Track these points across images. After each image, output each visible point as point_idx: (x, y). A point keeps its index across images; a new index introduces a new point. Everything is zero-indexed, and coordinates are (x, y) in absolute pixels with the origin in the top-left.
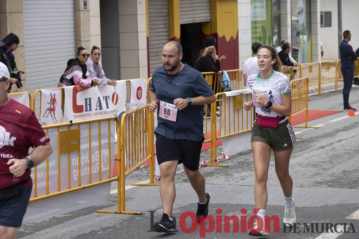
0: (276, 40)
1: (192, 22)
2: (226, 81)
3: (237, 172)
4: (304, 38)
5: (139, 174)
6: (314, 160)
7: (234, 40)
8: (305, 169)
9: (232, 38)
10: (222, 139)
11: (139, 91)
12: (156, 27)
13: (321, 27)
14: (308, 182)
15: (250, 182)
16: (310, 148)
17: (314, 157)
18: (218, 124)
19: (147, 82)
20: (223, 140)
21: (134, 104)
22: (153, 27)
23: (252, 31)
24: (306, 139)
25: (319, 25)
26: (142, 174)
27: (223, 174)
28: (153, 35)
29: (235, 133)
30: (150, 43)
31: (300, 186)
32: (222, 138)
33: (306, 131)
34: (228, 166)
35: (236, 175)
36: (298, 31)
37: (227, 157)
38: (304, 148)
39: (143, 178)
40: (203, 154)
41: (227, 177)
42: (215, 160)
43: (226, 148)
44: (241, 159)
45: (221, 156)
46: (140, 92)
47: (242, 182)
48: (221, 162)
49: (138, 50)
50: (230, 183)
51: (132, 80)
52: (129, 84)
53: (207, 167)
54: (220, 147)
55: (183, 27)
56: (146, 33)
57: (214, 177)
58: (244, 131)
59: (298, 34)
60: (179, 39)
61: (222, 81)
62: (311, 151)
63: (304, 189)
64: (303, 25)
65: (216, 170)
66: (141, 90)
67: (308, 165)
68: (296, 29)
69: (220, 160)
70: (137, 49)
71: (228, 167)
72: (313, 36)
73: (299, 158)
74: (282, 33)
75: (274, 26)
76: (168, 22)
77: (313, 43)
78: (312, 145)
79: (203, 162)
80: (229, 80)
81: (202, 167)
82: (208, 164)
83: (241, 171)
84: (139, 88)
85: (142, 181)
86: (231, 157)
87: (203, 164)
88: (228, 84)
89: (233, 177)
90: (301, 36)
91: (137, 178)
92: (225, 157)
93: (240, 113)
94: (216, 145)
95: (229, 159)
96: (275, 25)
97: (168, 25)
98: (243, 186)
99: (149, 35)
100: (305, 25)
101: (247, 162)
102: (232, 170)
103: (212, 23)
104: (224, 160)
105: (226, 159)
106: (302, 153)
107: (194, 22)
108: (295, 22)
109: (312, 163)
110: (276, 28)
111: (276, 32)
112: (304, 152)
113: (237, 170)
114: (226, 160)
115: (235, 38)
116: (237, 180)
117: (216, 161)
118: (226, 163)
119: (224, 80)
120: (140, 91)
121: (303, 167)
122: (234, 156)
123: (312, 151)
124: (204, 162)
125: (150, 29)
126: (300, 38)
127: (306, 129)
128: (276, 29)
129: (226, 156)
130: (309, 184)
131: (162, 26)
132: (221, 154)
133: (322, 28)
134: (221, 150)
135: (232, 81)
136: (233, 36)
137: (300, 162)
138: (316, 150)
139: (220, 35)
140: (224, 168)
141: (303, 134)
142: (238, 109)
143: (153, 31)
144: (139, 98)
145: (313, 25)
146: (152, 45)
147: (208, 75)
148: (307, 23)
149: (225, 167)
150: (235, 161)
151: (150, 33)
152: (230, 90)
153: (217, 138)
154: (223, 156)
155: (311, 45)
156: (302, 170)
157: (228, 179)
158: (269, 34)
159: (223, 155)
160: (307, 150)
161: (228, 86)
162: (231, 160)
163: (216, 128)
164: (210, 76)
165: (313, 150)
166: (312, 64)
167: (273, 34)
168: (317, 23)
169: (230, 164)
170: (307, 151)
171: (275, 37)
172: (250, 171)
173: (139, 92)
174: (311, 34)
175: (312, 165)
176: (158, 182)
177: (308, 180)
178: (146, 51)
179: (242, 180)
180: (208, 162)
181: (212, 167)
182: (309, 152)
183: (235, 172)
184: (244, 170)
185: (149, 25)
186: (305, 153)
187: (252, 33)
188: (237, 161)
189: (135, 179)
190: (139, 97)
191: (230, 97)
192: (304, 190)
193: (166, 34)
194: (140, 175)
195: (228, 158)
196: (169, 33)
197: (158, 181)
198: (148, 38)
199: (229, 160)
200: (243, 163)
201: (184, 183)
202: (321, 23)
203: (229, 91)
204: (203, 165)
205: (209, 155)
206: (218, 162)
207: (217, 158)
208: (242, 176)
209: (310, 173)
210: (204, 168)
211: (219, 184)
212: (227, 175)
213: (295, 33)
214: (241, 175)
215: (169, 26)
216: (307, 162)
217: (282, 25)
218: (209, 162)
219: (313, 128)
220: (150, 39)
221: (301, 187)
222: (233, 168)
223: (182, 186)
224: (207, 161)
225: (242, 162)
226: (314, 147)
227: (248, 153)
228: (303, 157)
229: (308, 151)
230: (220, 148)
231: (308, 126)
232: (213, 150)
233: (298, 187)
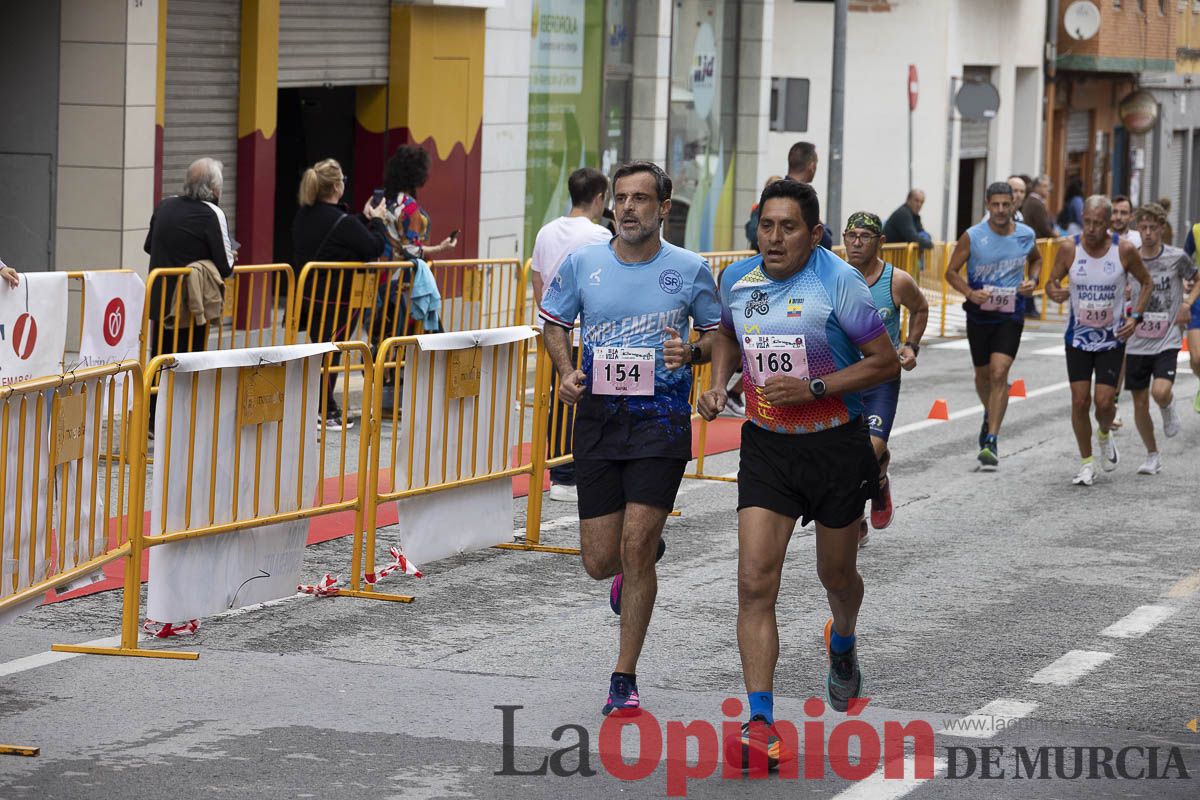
0: (612, 166)
1: (319, 84)
2: (426, 296)
3: (442, 622)
4: (710, 164)
5: (91, 612)
6: (719, 592)
7: (466, 156)
8: (683, 623)
9: (459, 146)
10: (398, 501)
11: (113, 314)
12: (191, 91)
13: (772, 129)
14: (691, 670)
15: (487, 659)
16: (706, 552)
17: (718, 584)
18: (385, 447)
19: (144, 285)
20: (402, 504)
21: (94, 358)
22: (181, 93)
23: (529, 128)
24: (695, 518)
25: (764, 121)
26: (103, 613)
27: (391, 628)
28: (176, 118)
29: (444, 482)
30: (167, 147)
31: (662, 684)
32: (399, 498)
33: (698, 489)
34: (413, 599)
35: (438, 633)
36: (691, 139)
37: (412, 569)
38: (686, 548)
39: (103, 626)
40: (328, 551)
41: (408, 639)
42: (366, 575)
43: (409, 533)
44: (462, 576)
45: (393, 564)
46: (116, 318)
47: (456, 662)
48: (390, 582)
49: (123, 168)
50: (416, 661)
51: (89, 275)
52: (78, 286)
53: (339, 601)
54: (391, 530)
55: (288, 98)
56: (153, 109)
57: (362, 635)
58: (479, 476)
59: (692, 150)
60: (272, 138)
61: (412, 296)
62: (708, 561)
63: (675, 695)
64: (709, 119)
65: (370, 611)
66: (122, 312)
67: (698, 610)
68: (683, 132)
69: (385, 575)
70: (121, 166)
71: (412, 604)
72: (742, 158)
73: (666, 583)
74: (634, 143)
75: (608, 117)
76: (235, 76)
77: (740, 184)
78: (716, 540)
79: (325, 580)
80: (438, 295)
81: (319, 599)
82: (341, 589)
83: (457, 619)
84: (116, 305)
85: (101, 636)
86: (427, 568)
87: (325, 589)
88: (432, 309)
89: (427, 641)
90: (700, 159)
91: (81, 624)
92: (404, 567)
93: (468, 412)
94: (375, 521)
95: (417, 575)
96: (612, 114)
97: (235, 87)
98: (464, 676)
99: (166, 118)
100: (717, 119)
101: (480, 590)
102: (427, 616)
103: (389, 90)
104: (401, 577)
105: (407, 572)
106: (678, 567)
107: (327, 83)
108: (683, 107)
109: (712, 605)
110: (614, 122)
111: (615, 138)
112: (687, 563)
113: (444, 615)
114: (409, 577)
115: (468, 149)
116: (443, 650)
117: (371, 578)
118: (409, 590)
119: (421, 292)
120: (116, 315)
121: (682, 616)
122: (438, 564)
123: (714, 560)
124: (329, 582)
125: (168, 97)
126: (696, 165)
127: (699, 481)
128: (615, 128)
129: (409, 564)
130: (696, 680)
131: (214, 90)
132: (392, 553)
133: (774, 134)
134: (392, 540)
135: (448, 302)
136: (463, 141)
137: (668, 600)
138: (726, 558)
139: (418, 136)
140: (397, 606)
141: (686, 498)
142: (462, 399)
143: (176, 104)
144: (112, 341)
145: (742, 121)
146: (173, 153)
147: (361, 271)
148: (723, 115)
149: (403, 602)
150: (441, 583)
151: (168, 111)
152: (441, 330)
153: (379, 498)
154: (397, 563)
155: (734, 190)
156: (675, 627)
157: (411, 647)
158: (588, 144)
159: (398, 559)
160: (698, 556)
161: (431, 314)
162: (426, 578)
163: (378, 461)
164: (370, 276)
165: (719, 558)
166: (733, 256)
167: (603, 145)
168: (756, 115)
169: (420, 591)
170: (696, 559)
171: (609, 156)
172: (489, 621)
173: (113, 317)
174: (736, 153)
175: (712, 611)
176: (155, 644)
177: (692, 666)
178: (151, 172)
179: (459, 652)
180: (342, 583)
181: (357, 602)
182: (704, 566)
183: (438, 622)
184: (468, 615)
185: (167, 83)
186: (687, 567)
187: (530, 136)
188: (447, 585)
189: (74, 628)
190: (114, 336)
191: (433, 352)
192: (675, 701)
193: (224, 118)
194: (95, 616)
195: (415, 570)
196: (238, 116)
197: (155, 640)
198: (159, 129)
199: (417, 579)
200: (466, 592)
201: (251, 653)
202: (773, 116)
203: (435, 332)
204: (325, 593)
205: (349, 557)
206: (380, 583)
207: (378, 570)
208: (459, 639)
209: (702, 641)
210: (328, 602)
211: (377, 661)
212: (409, 631)
213: (679, 147)
214: (456, 635)
215: (239, 90)
216: (695, 598)
217: (635, 114)
218: (348, 582)
219: (724, 479)
220: (167, 133)
221: (666, 687)
222: (432, 606)
223: (242, 663)
224: (340, 580)
225: (462, 588)
226: (722, 547)
227: (489, 556)
228: (680, 580)
229: (700, 559)
230: (390, 534)
231: (705, 474)
232: (364, 541)
233: (658, 686)
